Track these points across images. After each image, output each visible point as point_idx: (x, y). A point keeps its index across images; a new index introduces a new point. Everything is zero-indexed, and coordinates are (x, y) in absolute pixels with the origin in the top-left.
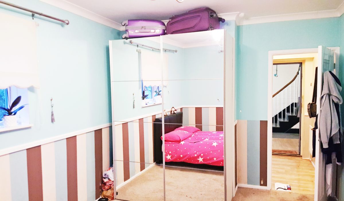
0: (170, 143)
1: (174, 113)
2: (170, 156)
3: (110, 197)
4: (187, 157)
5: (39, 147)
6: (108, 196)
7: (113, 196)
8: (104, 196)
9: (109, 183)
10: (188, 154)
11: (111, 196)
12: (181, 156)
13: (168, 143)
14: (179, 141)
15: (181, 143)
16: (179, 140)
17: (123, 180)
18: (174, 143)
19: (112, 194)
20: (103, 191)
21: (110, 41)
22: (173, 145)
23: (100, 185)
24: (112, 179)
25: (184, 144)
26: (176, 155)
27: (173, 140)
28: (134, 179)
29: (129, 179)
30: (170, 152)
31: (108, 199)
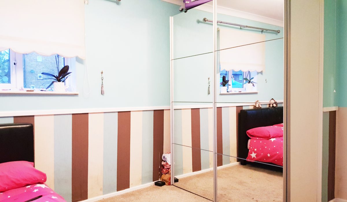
0: (258, 138)
1: (273, 106)
2: (256, 154)
3: (167, 182)
4: (275, 157)
5: (87, 115)
6: (165, 180)
7: (169, 181)
8: (162, 180)
9: (167, 166)
10: (277, 154)
11: (168, 180)
12: (269, 155)
13: (255, 138)
14: (269, 138)
15: (270, 140)
16: (268, 136)
17: (191, 170)
18: (262, 139)
19: (169, 178)
20: (162, 174)
21: (170, 17)
22: (261, 142)
23: (160, 167)
24: (169, 163)
25: (274, 141)
26: (262, 154)
27: (262, 136)
28: (207, 172)
29: (200, 171)
30: (255, 150)
31: (165, 183)
